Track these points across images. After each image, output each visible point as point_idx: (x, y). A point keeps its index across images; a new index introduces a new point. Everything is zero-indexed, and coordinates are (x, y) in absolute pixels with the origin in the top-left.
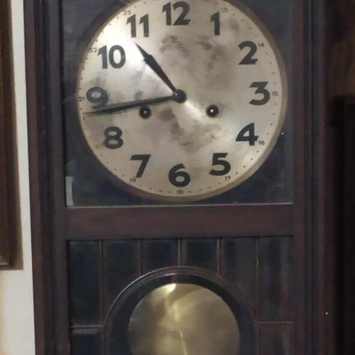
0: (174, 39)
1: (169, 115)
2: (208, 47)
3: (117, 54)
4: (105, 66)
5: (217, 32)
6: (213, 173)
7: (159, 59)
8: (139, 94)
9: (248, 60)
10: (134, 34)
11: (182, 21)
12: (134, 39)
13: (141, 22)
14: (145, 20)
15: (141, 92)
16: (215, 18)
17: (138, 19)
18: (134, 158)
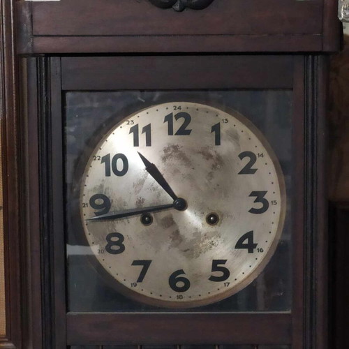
0: (175, 148)
1: (170, 222)
2: (209, 157)
3: (120, 162)
4: (108, 174)
5: (218, 142)
6: (213, 279)
7: (161, 167)
8: (140, 202)
9: (248, 170)
10: (136, 143)
11: (183, 131)
12: (136, 148)
13: (143, 132)
14: (147, 129)
15: (143, 199)
16: (216, 128)
17: (140, 129)
18: (136, 263)
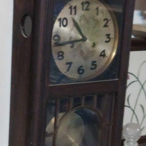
0: (84, 16)
1: (80, 46)
2: (94, 20)
3: (65, 21)
4: (60, 26)
5: (97, 14)
6: (92, 69)
7: (79, 23)
8: (71, 38)
9: (106, 26)
11: (87, 9)
12: (71, 15)
13: (74, 9)
16: (97, 9)
17: (73, 8)
18: (67, 64)
